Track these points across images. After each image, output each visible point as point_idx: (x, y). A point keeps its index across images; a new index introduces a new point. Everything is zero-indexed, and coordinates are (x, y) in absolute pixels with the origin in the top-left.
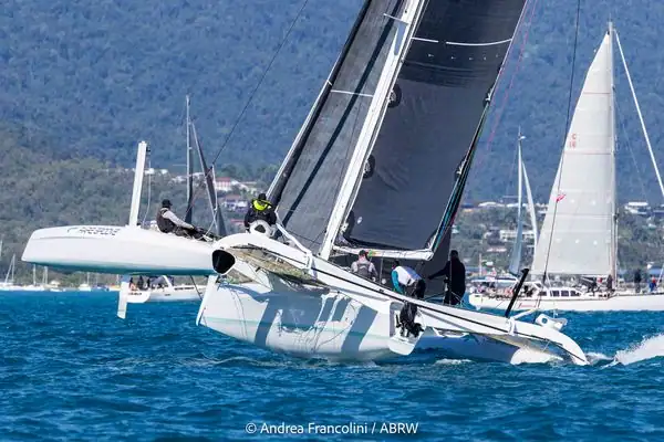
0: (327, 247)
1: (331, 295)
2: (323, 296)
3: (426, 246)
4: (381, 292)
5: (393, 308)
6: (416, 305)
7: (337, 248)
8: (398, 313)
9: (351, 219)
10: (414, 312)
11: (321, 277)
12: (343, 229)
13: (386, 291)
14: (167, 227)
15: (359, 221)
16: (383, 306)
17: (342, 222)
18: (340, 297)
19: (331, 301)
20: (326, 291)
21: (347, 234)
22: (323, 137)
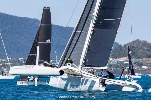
0: (80, 66)
1: (83, 78)
2: (81, 78)
3: (105, 66)
4: (97, 77)
5: (100, 80)
6: (105, 80)
7: (82, 67)
8: (101, 81)
9: (85, 60)
10: (105, 81)
11: (83, 74)
12: (83, 63)
13: (98, 77)
15: (87, 61)
16: (98, 80)
17: (83, 61)
18: (86, 78)
19: (83, 80)
20: (82, 77)
21: (84, 64)
22: (74, 42)
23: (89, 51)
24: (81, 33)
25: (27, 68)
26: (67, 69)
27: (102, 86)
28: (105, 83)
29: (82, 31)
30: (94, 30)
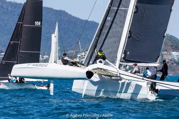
0: (118, 62)
1: (123, 81)
3: (156, 62)
4: (143, 79)
5: (148, 84)
6: (156, 83)
7: (121, 63)
8: (150, 86)
9: (125, 52)
10: (155, 85)
12: (123, 56)
13: (145, 79)
14: (65, 63)
15: (128, 53)
16: (145, 84)
17: (122, 54)
18: (127, 81)
19: (123, 84)
20: (121, 80)
21: (124, 58)
22: (108, 24)
23: (131, 38)
24: (118, 10)
25: (38, 67)
26: (98, 68)
27: (152, 93)
28: (156, 88)
29: (119, 7)
30: (136, 7)
